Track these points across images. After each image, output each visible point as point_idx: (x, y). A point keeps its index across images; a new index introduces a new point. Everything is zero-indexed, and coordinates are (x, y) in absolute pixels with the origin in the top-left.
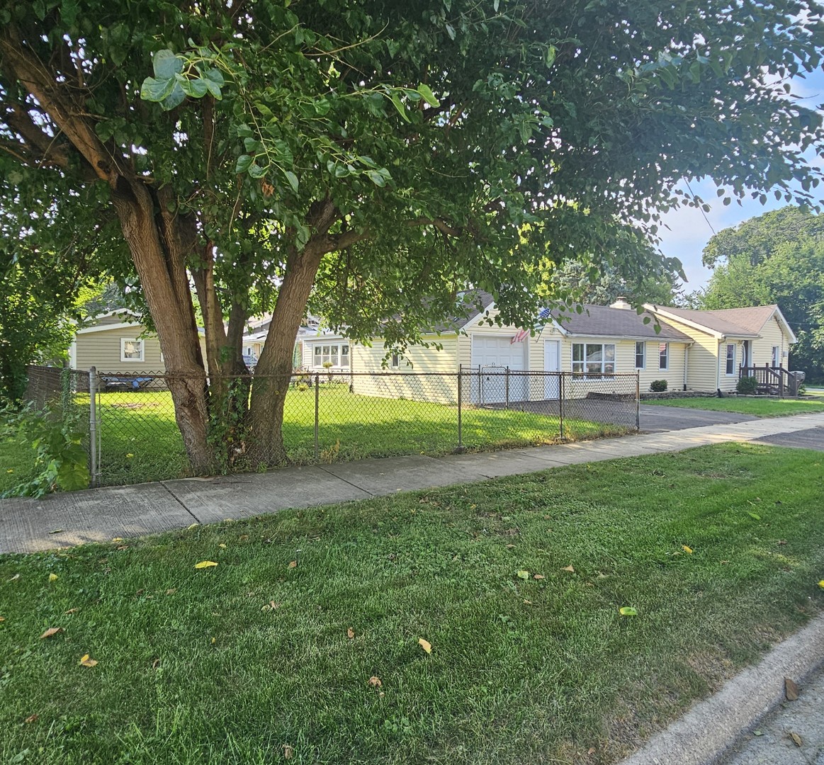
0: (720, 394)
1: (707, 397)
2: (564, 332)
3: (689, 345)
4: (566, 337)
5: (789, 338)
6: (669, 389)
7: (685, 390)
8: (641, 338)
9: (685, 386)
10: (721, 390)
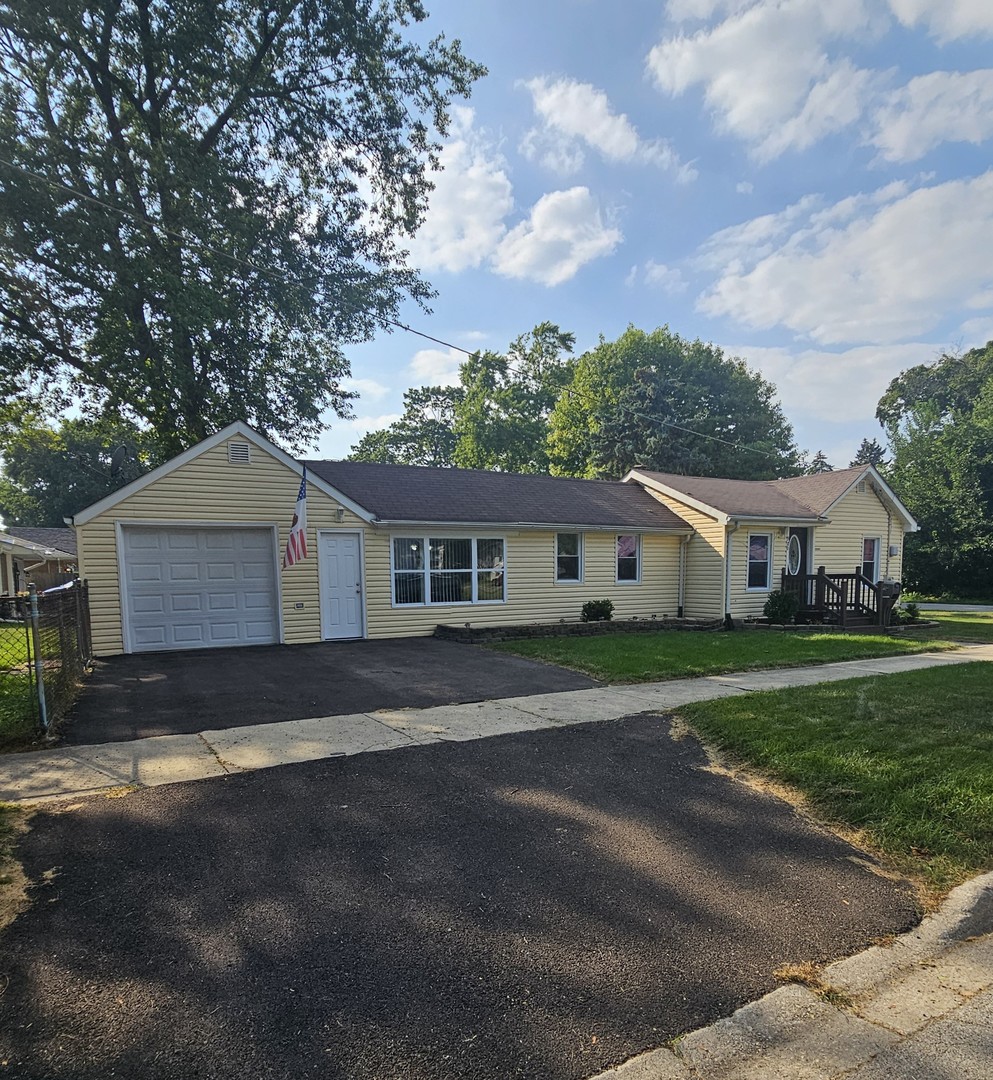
0: (729, 624)
1: (695, 629)
2: (368, 517)
3: (686, 538)
4: (373, 526)
5: (903, 522)
6: (617, 615)
7: (680, 615)
8: (572, 527)
9: (680, 608)
10: (733, 616)
